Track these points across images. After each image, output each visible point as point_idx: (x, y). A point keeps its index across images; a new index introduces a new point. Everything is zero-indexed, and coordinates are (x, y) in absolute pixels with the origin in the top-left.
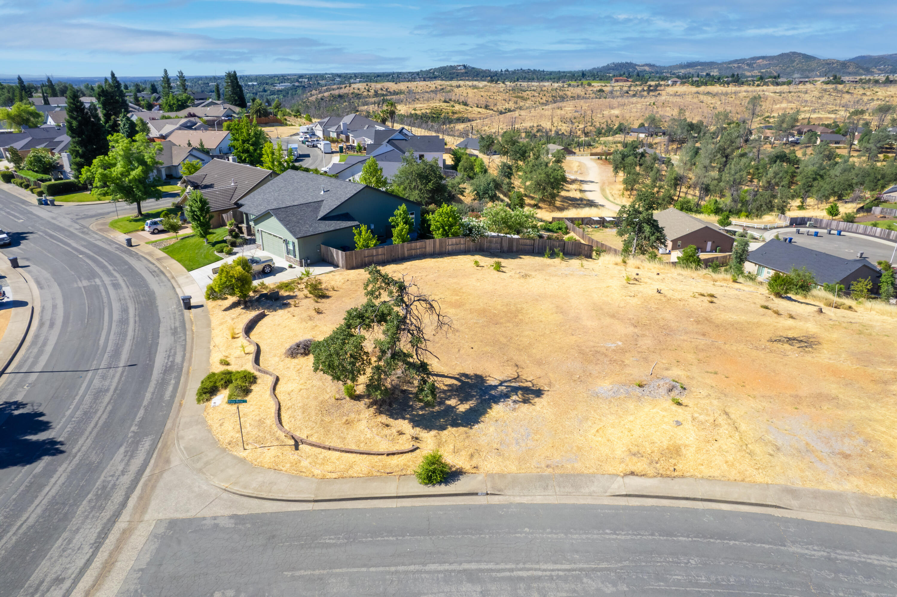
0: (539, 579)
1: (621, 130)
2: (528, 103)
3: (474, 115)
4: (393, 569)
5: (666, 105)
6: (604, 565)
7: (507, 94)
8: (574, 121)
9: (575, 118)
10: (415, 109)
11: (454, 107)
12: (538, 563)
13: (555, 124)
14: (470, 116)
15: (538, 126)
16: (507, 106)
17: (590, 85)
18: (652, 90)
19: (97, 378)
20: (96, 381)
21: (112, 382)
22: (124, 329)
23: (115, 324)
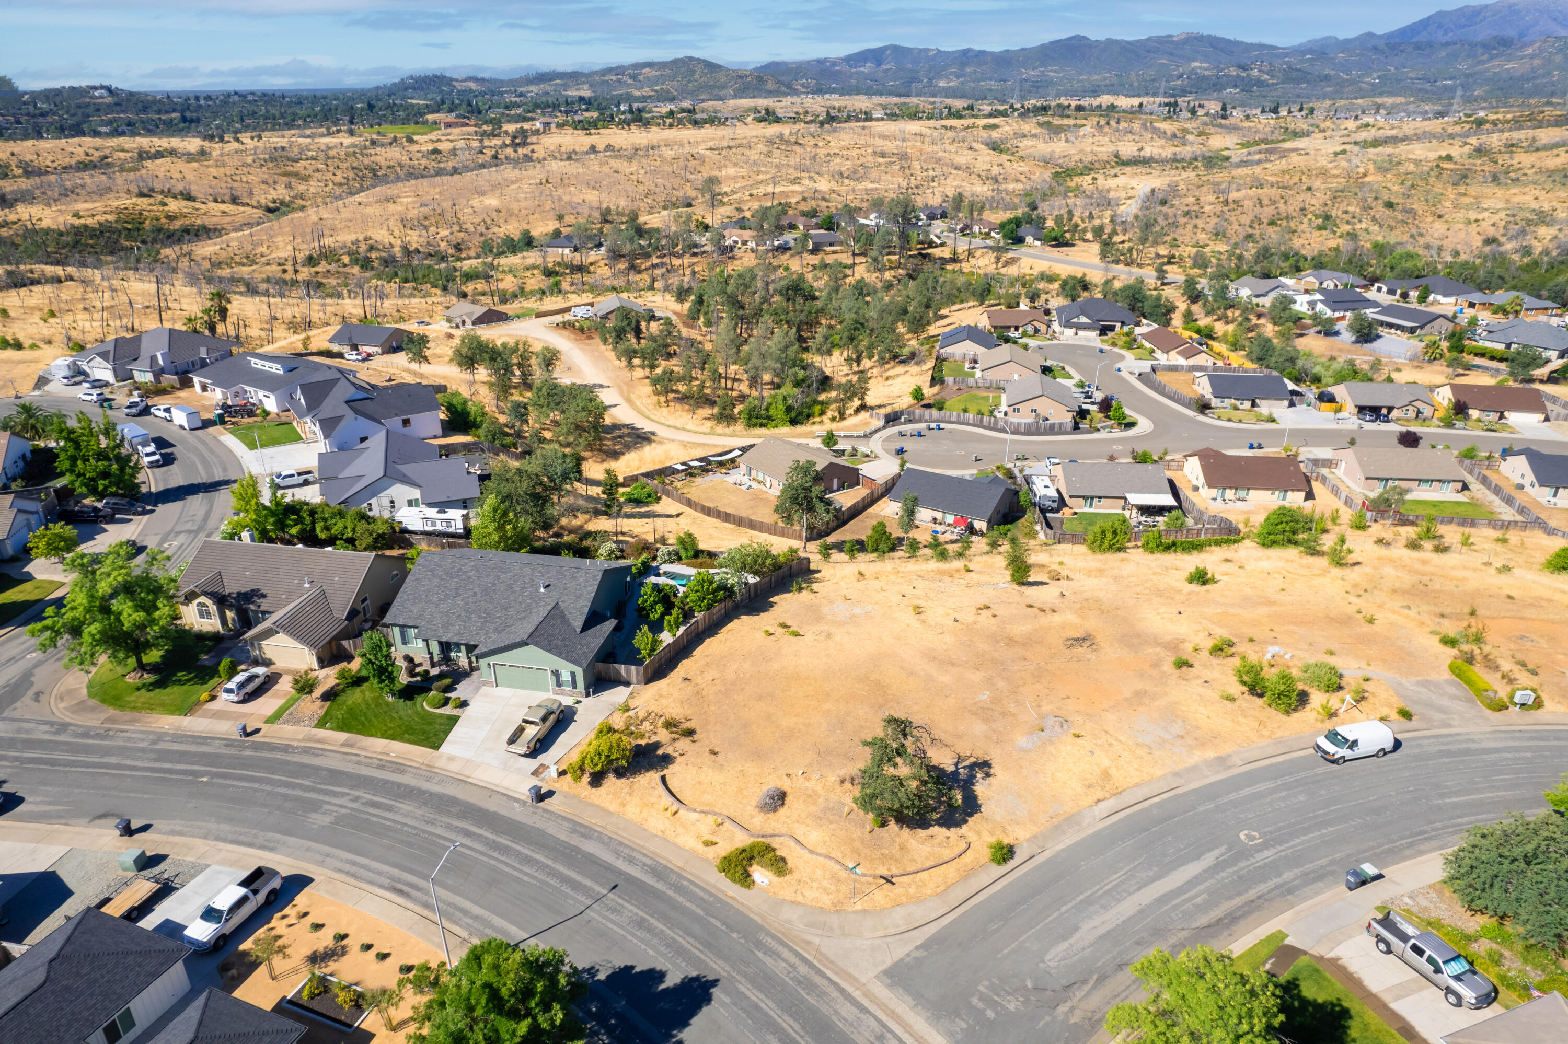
1: (529, 242)
2: (313, 187)
3: (215, 220)
5: (567, 181)
6: (1137, 862)
7: (264, 169)
8: (426, 223)
9: (426, 218)
10: (77, 215)
11: (165, 204)
13: (397, 233)
14: (209, 222)
15: (366, 240)
16: (273, 194)
17: (410, 140)
18: (518, 145)
19: (608, 914)
20: (613, 917)
21: (631, 911)
22: (518, 854)
23: (495, 854)
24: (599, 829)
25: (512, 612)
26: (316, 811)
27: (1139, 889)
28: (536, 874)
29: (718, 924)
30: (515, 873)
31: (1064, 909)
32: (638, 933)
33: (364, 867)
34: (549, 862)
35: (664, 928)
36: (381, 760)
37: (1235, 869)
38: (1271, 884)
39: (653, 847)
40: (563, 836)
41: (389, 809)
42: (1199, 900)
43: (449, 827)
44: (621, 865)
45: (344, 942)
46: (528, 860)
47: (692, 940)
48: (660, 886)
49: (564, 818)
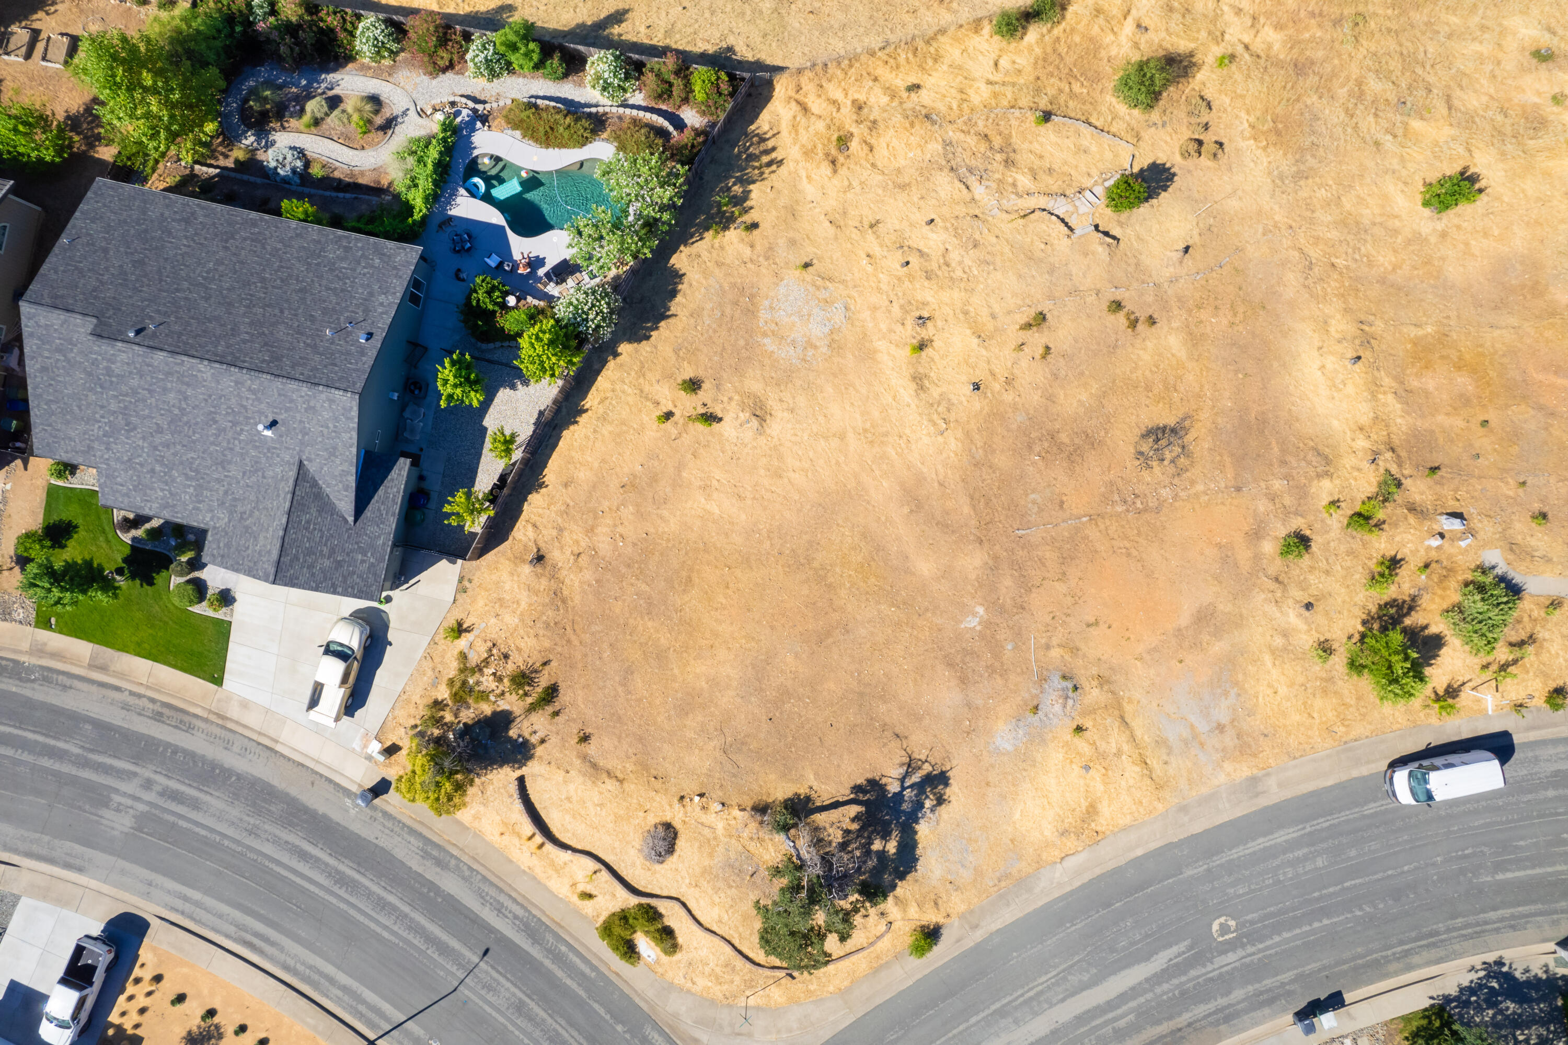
0: (1041, 993)
4: (950, 1035)
6: (1076, 958)
12: (1035, 980)
19: (483, 992)
20: (489, 997)
21: (507, 989)
22: (369, 894)
23: (342, 892)
24: (455, 852)
25: (234, 471)
26: (107, 806)
27: (1063, 1000)
28: (395, 928)
29: (602, 1012)
30: (372, 925)
31: (973, 1020)
32: (519, 1022)
33: (197, 904)
34: (406, 909)
35: (545, 1015)
36: (153, 701)
37: (1184, 979)
38: (1211, 1006)
39: (523, 887)
40: (415, 864)
41: (195, 805)
42: (1122, 1023)
43: (276, 841)
44: (488, 915)
45: (216, 1020)
46: (382, 905)
47: (575, 1034)
48: (535, 952)
49: (412, 831)
